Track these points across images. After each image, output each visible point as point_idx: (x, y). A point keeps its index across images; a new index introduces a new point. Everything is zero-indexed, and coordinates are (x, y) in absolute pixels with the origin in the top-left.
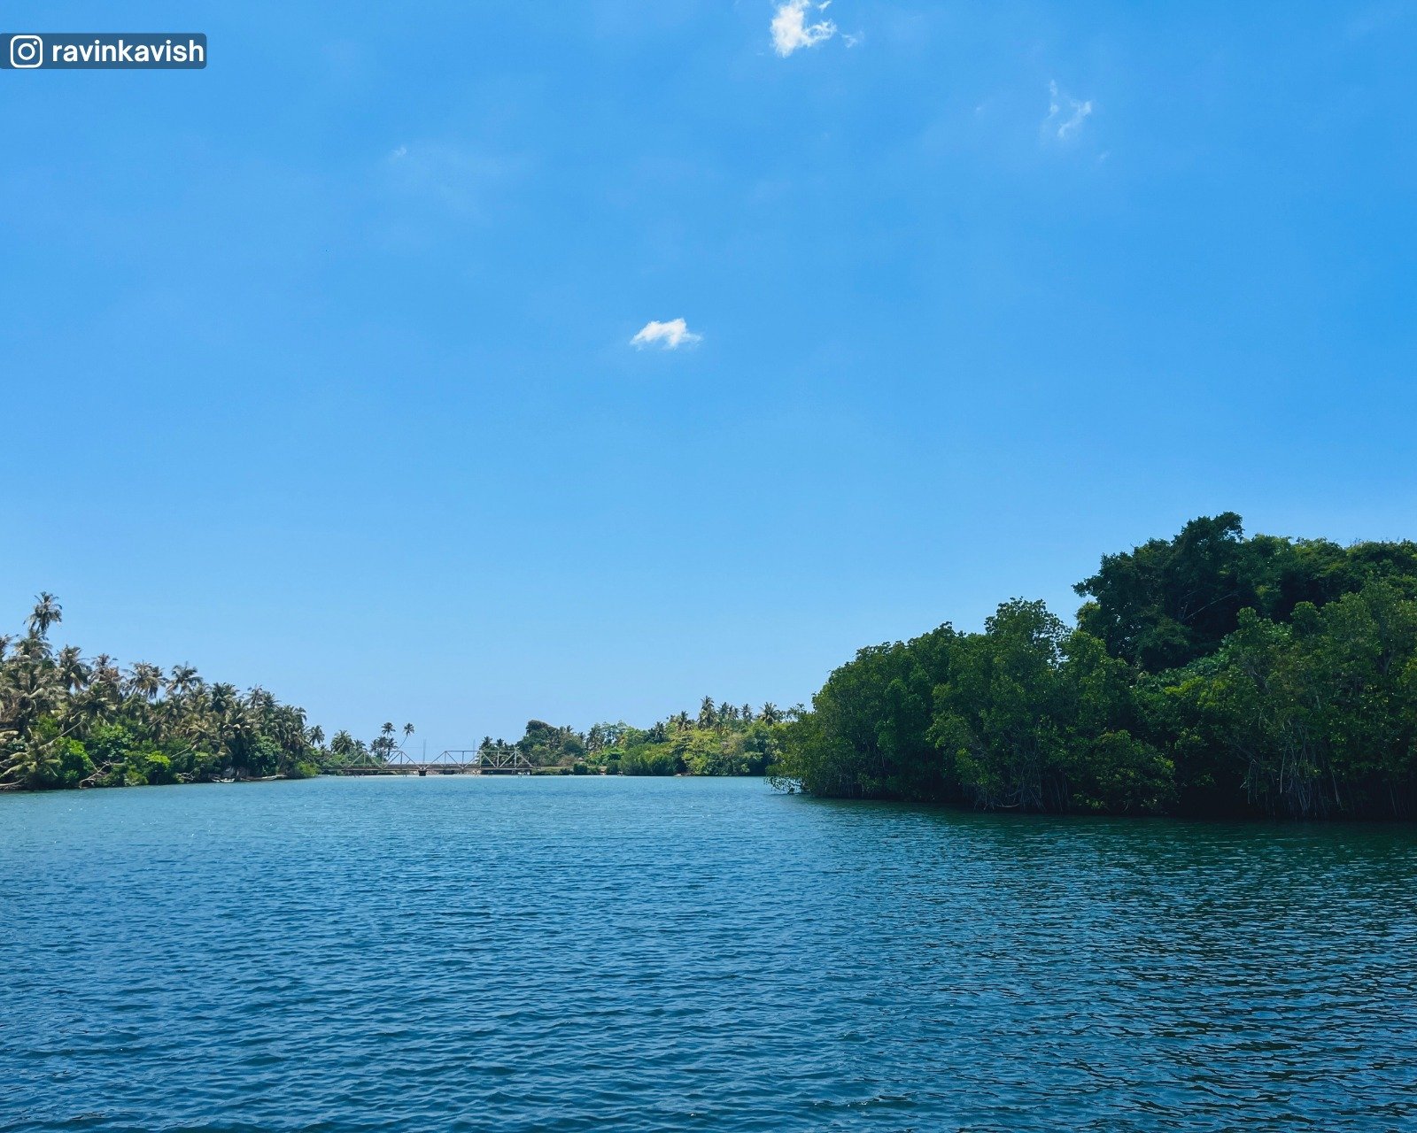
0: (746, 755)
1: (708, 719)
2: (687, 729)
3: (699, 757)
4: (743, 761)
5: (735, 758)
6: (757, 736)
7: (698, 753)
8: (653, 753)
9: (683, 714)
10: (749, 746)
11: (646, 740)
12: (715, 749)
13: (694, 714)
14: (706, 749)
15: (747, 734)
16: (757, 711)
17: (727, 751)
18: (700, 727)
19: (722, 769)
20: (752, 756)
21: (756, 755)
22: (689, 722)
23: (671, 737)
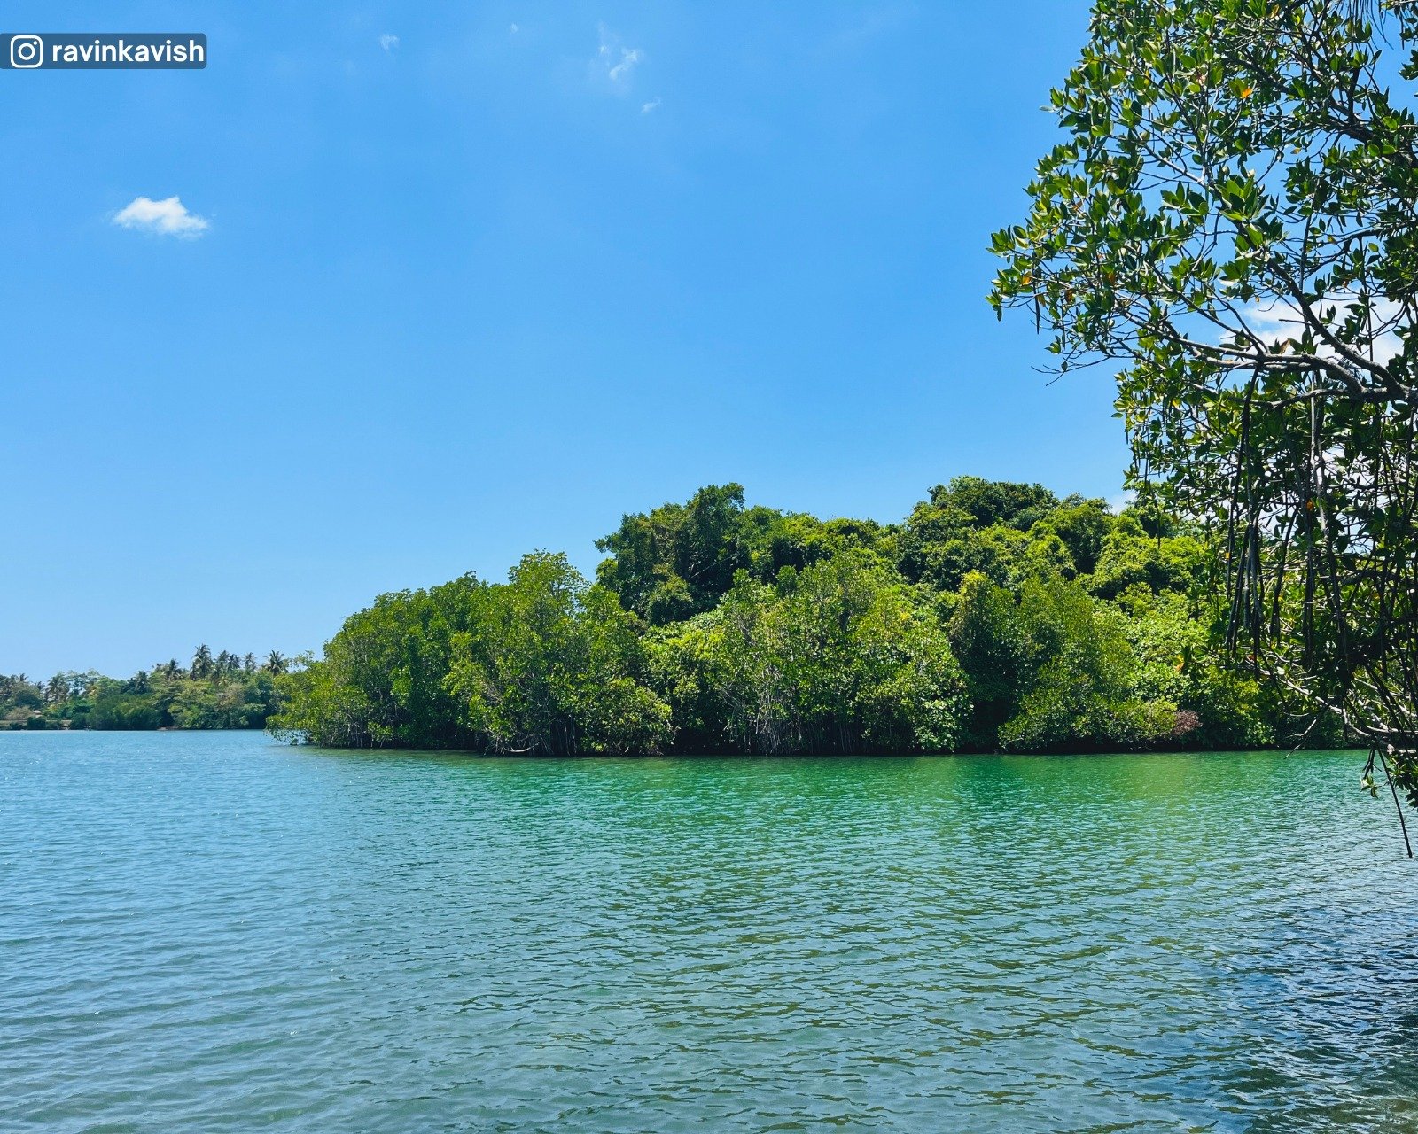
0: (246, 706)
1: (203, 668)
2: (175, 679)
3: (189, 709)
4: (242, 714)
5: (234, 710)
6: (261, 685)
7: (188, 705)
8: (129, 707)
9: (173, 663)
10: (250, 697)
11: (125, 691)
12: (211, 700)
13: (186, 663)
14: (198, 700)
15: (249, 684)
16: (262, 661)
17: (225, 702)
18: (193, 677)
19: (218, 722)
20: (253, 708)
21: (258, 707)
22: (179, 671)
23: (156, 688)
